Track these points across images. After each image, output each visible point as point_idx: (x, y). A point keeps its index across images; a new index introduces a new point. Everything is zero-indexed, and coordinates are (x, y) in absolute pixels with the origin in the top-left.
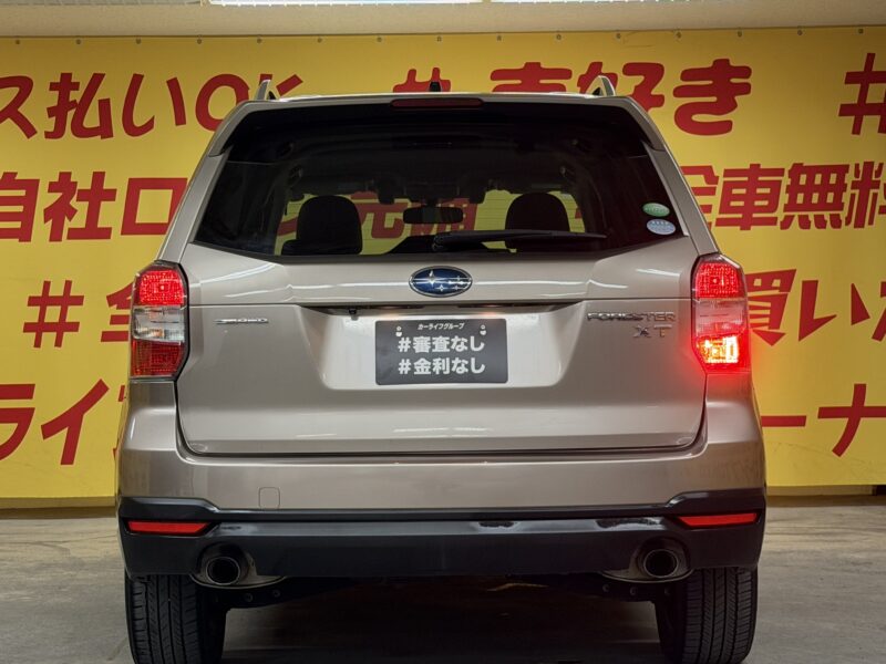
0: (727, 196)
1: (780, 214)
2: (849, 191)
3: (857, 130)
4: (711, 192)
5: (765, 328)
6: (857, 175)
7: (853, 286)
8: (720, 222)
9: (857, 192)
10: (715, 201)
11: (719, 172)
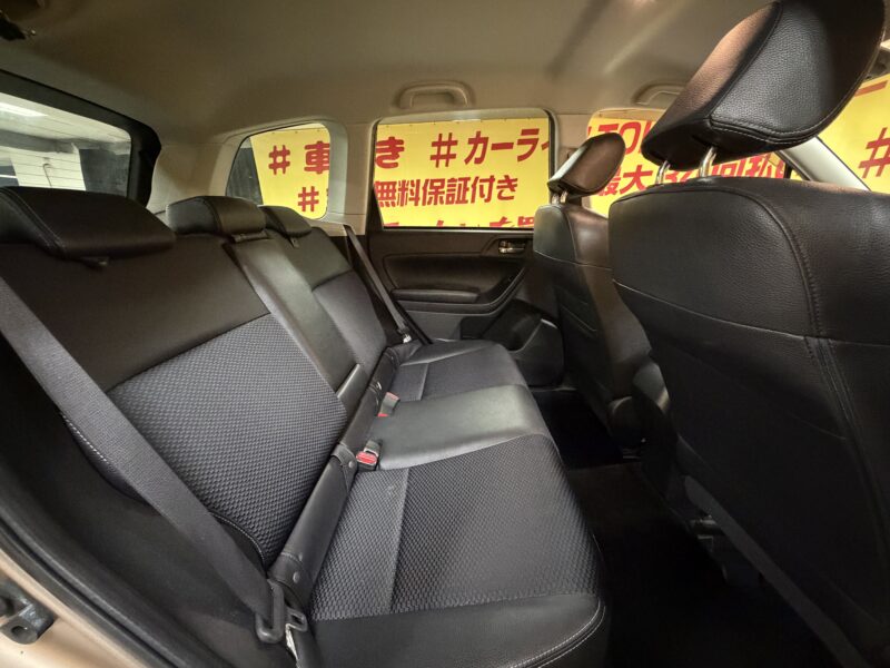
3: (437, 165)
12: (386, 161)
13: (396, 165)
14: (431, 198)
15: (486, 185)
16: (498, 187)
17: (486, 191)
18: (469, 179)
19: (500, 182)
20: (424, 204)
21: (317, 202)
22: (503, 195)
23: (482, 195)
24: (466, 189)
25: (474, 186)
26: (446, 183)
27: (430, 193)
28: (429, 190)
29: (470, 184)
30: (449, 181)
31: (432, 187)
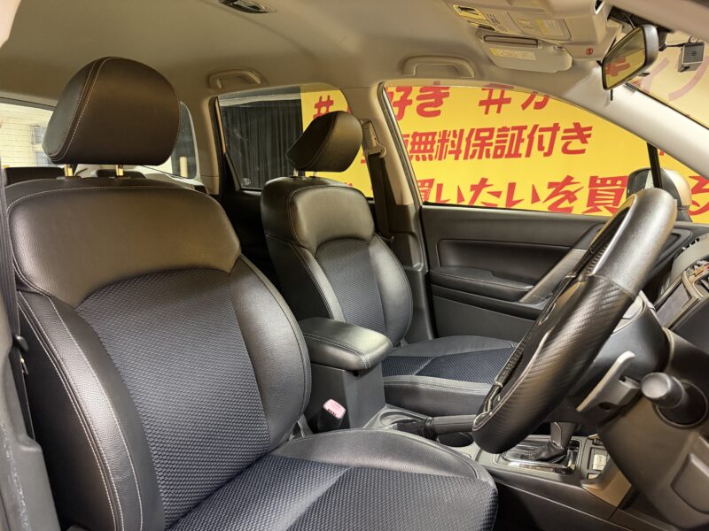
12: (427, 109)
13: (438, 113)
14: (475, 151)
15: (547, 136)
16: (563, 138)
17: (546, 144)
18: (525, 128)
19: (566, 131)
20: (465, 158)
22: (570, 148)
23: (541, 148)
24: (520, 140)
25: (531, 137)
26: (496, 133)
27: (475, 145)
28: (473, 141)
29: (525, 134)
30: (499, 130)
31: (477, 138)
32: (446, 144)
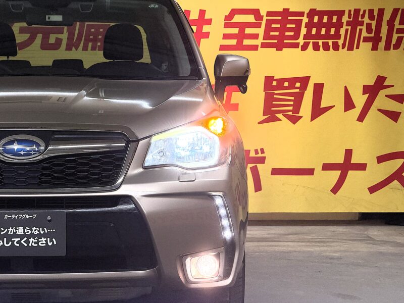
0: (268, 29)
1: (301, 41)
2: (345, 27)
4: (259, 26)
5: (290, 113)
6: (349, 17)
7: (346, 87)
8: (264, 45)
9: (349, 28)
10: (261, 31)
11: (263, 13)
21: (207, 35)
32: (359, 28)
